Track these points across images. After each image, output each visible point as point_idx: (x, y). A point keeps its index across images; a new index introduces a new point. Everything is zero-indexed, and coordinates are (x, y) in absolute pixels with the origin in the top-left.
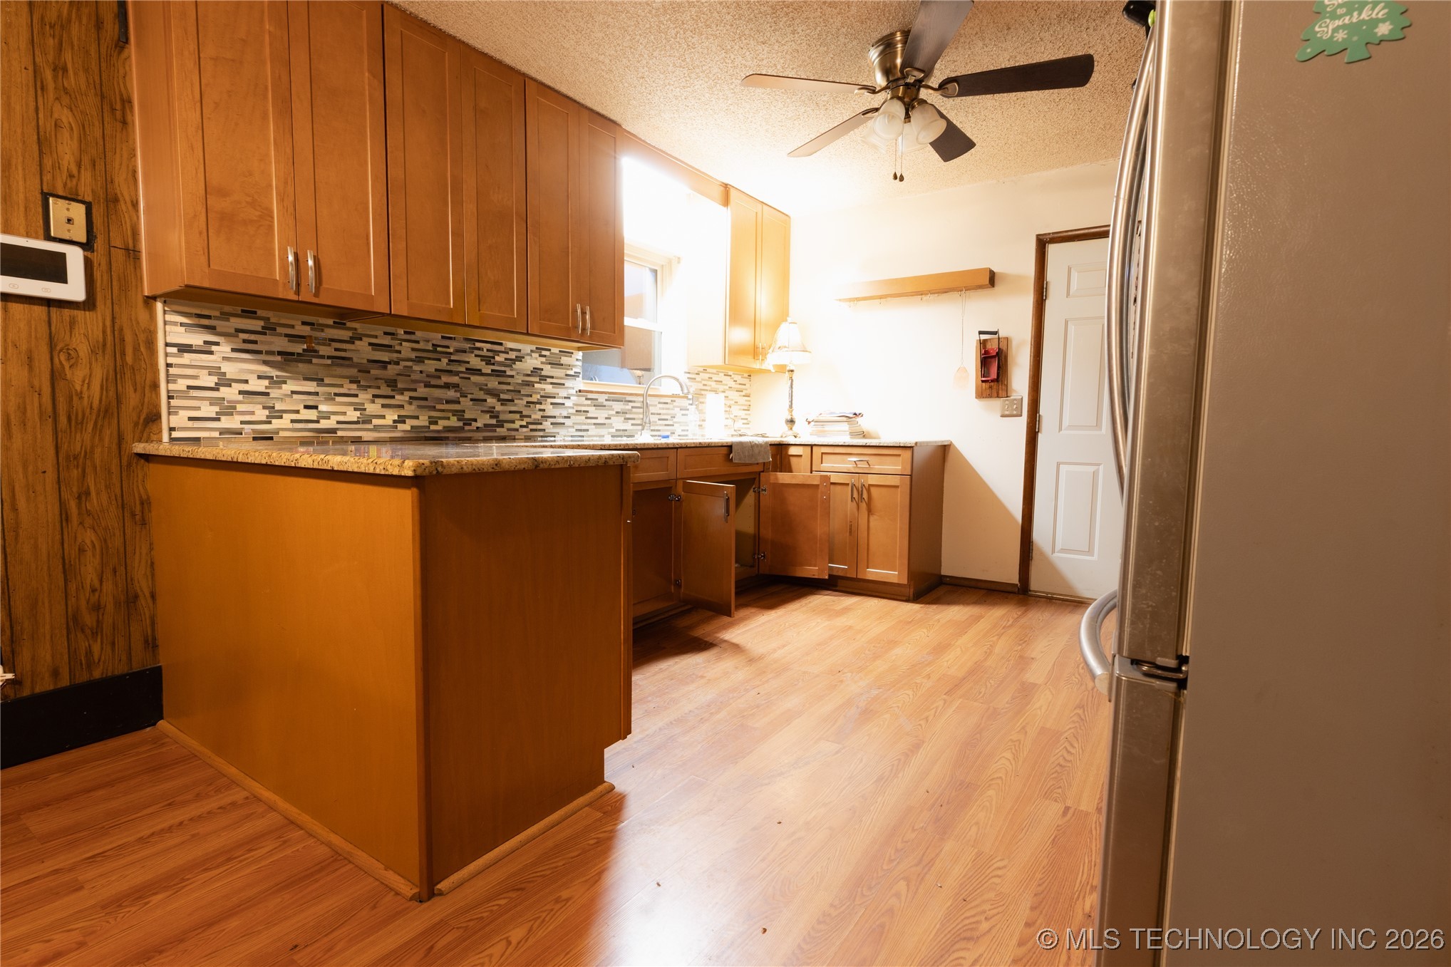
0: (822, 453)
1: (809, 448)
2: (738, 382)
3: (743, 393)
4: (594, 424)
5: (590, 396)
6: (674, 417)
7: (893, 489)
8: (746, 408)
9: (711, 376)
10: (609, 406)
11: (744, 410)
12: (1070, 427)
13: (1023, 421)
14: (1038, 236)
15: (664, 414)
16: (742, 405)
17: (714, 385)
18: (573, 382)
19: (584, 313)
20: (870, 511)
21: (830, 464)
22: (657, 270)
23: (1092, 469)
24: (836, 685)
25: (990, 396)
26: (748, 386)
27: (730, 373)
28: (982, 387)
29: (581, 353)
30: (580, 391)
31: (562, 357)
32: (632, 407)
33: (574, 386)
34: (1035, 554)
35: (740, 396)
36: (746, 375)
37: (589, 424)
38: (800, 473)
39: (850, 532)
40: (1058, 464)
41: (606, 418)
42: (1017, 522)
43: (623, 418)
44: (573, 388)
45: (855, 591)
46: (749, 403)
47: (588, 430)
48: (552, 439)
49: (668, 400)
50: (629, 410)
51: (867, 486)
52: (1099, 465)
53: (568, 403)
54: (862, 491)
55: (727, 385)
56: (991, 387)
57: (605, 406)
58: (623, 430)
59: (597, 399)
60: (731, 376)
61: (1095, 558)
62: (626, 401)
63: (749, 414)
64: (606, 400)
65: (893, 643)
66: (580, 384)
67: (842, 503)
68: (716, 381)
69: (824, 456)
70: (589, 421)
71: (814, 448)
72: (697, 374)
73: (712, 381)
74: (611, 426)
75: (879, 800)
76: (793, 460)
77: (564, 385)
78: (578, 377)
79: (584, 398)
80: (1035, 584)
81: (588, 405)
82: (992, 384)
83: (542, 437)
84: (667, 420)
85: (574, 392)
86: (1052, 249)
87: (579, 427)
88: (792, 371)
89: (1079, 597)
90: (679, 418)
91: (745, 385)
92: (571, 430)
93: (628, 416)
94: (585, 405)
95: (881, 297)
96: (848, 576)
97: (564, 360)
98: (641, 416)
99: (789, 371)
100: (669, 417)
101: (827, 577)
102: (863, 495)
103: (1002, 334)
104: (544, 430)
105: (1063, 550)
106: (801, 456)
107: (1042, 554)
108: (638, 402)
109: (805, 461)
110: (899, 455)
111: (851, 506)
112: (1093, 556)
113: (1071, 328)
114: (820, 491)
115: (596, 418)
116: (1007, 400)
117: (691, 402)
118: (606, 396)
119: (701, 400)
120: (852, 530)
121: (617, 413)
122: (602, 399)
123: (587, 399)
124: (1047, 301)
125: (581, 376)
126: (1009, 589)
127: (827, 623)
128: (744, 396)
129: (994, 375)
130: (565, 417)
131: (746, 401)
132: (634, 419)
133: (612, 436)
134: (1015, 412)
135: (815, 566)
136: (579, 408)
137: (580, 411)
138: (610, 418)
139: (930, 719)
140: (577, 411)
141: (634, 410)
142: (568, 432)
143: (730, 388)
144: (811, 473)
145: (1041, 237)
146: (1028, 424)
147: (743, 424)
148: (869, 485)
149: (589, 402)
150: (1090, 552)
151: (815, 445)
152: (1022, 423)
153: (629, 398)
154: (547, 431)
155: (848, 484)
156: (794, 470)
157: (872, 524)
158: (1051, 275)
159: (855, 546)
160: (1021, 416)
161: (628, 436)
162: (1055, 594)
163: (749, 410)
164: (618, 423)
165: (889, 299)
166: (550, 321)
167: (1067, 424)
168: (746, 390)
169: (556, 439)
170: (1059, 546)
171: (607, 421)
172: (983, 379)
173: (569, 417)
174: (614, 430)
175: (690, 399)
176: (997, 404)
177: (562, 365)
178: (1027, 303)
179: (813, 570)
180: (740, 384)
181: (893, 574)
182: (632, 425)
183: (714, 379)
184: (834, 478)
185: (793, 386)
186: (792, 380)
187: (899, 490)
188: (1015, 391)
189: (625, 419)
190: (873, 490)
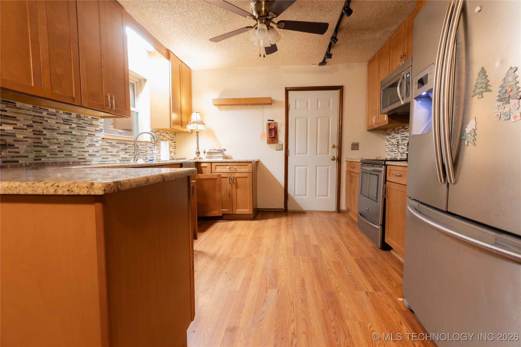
0: (216, 165)
1: (210, 164)
2: (171, 136)
3: (173, 141)
4: (111, 155)
5: (108, 141)
6: (147, 152)
7: (246, 178)
8: (174, 147)
9: (161, 133)
10: (118, 146)
11: (174, 148)
12: (298, 154)
13: (284, 151)
14: (286, 88)
15: (142, 150)
16: (173, 146)
17: (162, 137)
18: (100, 134)
19: (111, 98)
20: (237, 187)
21: (219, 169)
22: (134, 84)
23: (305, 167)
24: (254, 261)
25: (272, 143)
26: (175, 138)
27: (168, 132)
28: (269, 140)
29: (103, 119)
30: (103, 139)
31: (93, 121)
32: (129, 147)
33: (100, 136)
34: (289, 198)
35: (172, 142)
36: (174, 134)
37: (108, 155)
38: (207, 173)
39: (229, 196)
40: (295, 166)
41: (117, 152)
42: (283, 187)
43: (124, 152)
44: (100, 137)
45: (231, 219)
46: (175, 145)
47: (108, 158)
48: (90, 163)
49: (144, 144)
50: (127, 148)
51: (235, 177)
52: (307, 166)
53: (97, 145)
54: (234, 180)
55: (167, 137)
56: (272, 140)
57: (116, 146)
58: (125, 158)
59: (112, 143)
60: (168, 134)
61: (307, 197)
62: (126, 144)
63: (176, 150)
64: (116, 143)
65: (260, 239)
66: (102, 135)
67: (226, 185)
68: (163, 136)
69: (216, 166)
70: (108, 154)
71: (213, 164)
72: (155, 132)
73: (161, 136)
74: (119, 156)
75: (310, 311)
76: (203, 169)
77: (95, 135)
78: (102, 131)
79: (105, 142)
80: (290, 208)
81: (107, 146)
82: (273, 139)
83: (84, 162)
84: (144, 153)
85: (100, 139)
86: (290, 93)
87: (103, 157)
88: (198, 132)
89: (303, 211)
90: (149, 152)
91: (174, 138)
92: (99, 158)
93: (127, 151)
94: (106, 146)
95: (231, 105)
96: (229, 213)
97: (94, 122)
98: (134, 151)
99: (196, 132)
100: (145, 151)
101: (221, 215)
102: (234, 182)
103: (275, 121)
104: (85, 159)
105: (298, 195)
106: (207, 167)
107: (291, 197)
108: (131, 144)
109: (208, 169)
110: (247, 165)
111: (229, 186)
112: (307, 196)
113: (297, 120)
114: (217, 181)
115: (112, 152)
116: (278, 144)
117: (153, 145)
118: (116, 141)
119: (158, 144)
120: (230, 195)
121: (121, 149)
122: (114, 143)
123: (106, 143)
124: (289, 111)
125: (103, 131)
126: (281, 210)
127: (230, 234)
128: (173, 142)
129: (273, 136)
130: (96, 152)
131: (174, 144)
132: (130, 152)
133: (120, 161)
134: (281, 149)
135: (216, 211)
136: (103, 147)
137: (104, 149)
138: (119, 152)
139: (298, 267)
140: (102, 149)
141: (130, 148)
142: (98, 159)
143: (168, 139)
144: (211, 173)
145: (287, 88)
146: (285, 153)
147: (174, 154)
148: (236, 177)
149: (108, 144)
150: (306, 195)
151: (213, 162)
152: (283, 152)
153: (127, 142)
154: (86, 159)
155: (227, 177)
156: (203, 172)
157: (238, 192)
158: (290, 102)
159: (231, 201)
160: (282, 150)
161: (127, 161)
162: (295, 210)
163: (175, 148)
164: (122, 154)
165: (234, 106)
166: (93, 100)
167: (297, 153)
168: (174, 140)
169: (92, 163)
170: (296, 194)
171: (117, 154)
172: (270, 137)
173: (98, 152)
174: (120, 158)
175: (153, 143)
176: (274, 145)
177: (93, 125)
178: (283, 111)
179: (215, 213)
180: (172, 137)
181: (248, 211)
182: (129, 155)
183: (162, 135)
184: (223, 175)
185: (199, 138)
186: (198, 136)
187: (248, 178)
188: (280, 141)
189: (126, 152)
190: (238, 179)
